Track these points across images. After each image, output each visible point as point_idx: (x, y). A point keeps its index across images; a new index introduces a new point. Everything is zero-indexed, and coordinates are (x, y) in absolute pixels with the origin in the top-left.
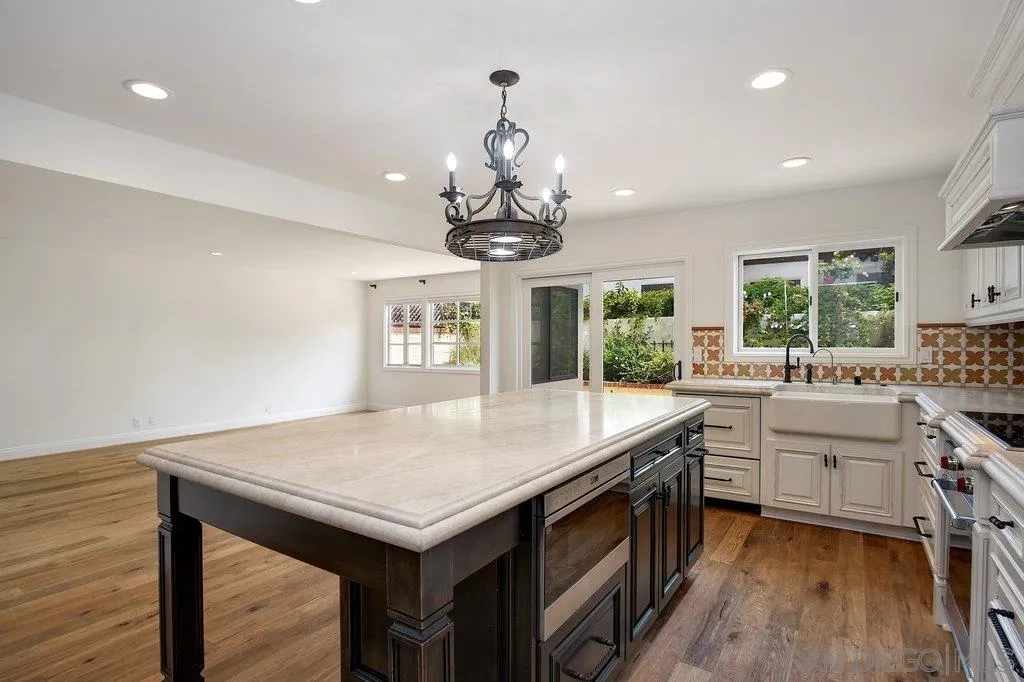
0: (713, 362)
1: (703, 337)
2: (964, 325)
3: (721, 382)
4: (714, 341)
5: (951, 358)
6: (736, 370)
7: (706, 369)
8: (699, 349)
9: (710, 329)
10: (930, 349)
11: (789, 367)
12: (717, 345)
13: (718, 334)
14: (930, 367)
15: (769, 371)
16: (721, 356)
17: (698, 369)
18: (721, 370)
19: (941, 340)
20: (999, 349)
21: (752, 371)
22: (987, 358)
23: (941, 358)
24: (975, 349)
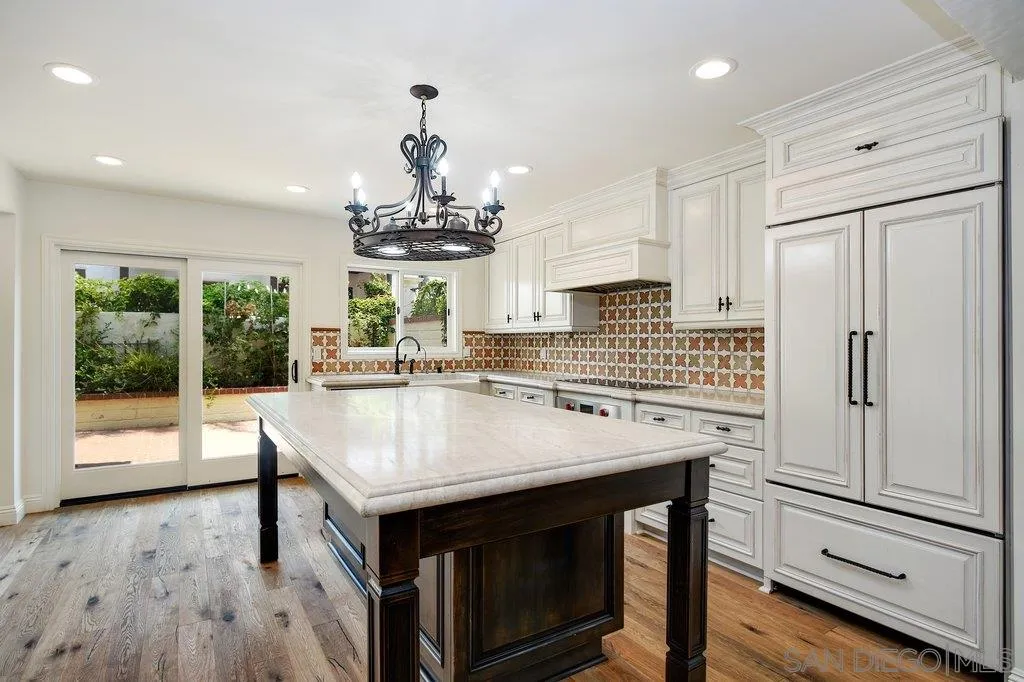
0: (332, 360)
1: (322, 338)
2: (484, 333)
3: (338, 378)
4: (332, 341)
5: (479, 353)
6: (351, 367)
7: (325, 367)
8: (318, 348)
9: (329, 330)
10: (469, 347)
11: (398, 362)
12: (335, 345)
13: (335, 335)
14: (469, 359)
16: (338, 354)
17: (317, 368)
18: (338, 367)
19: (474, 342)
20: (498, 348)
21: (363, 366)
22: (493, 353)
23: (474, 353)
24: (488, 347)
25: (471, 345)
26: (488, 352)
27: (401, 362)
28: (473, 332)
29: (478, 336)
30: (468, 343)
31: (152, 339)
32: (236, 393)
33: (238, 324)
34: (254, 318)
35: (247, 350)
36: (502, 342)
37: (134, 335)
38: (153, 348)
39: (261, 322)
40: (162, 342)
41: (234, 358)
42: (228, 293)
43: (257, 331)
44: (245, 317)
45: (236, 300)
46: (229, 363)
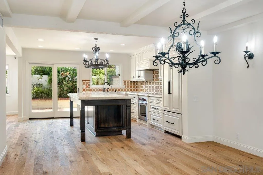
0: (87, 88)
1: (85, 82)
2: (129, 81)
4: (87, 83)
5: (128, 87)
6: (92, 90)
7: (86, 90)
8: (84, 85)
9: (87, 81)
10: (125, 85)
12: (88, 84)
14: (125, 88)
15: (99, 90)
16: (89, 87)
17: (84, 90)
18: (89, 90)
19: (127, 84)
20: (134, 85)
21: (96, 90)
22: (132, 87)
23: (126, 87)
24: (131, 85)
25: (126, 84)
26: (131, 87)
27: (105, 89)
28: (126, 81)
29: (128, 82)
30: (125, 84)
31: (40, 83)
32: (64, 99)
33: (64, 78)
34: (69, 76)
35: (67, 87)
36: (135, 84)
37: (36, 82)
38: (41, 86)
39: (71, 78)
40: (43, 84)
41: (64, 89)
42: (62, 69)
43: (70, 80)
44: (66, 76)
45: (64, 71)
46: (62, 91)
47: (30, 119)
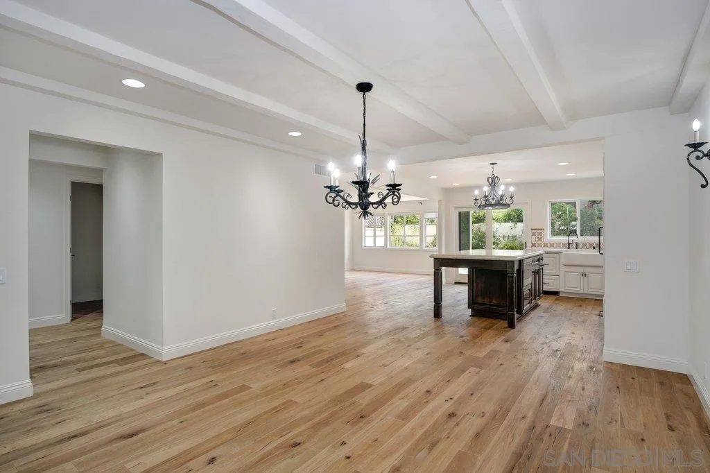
0: (540, 242)
1: (535, 232)
6: (549, 245)
7: (537, 245)
8: (534, 237)
9: (539, 229)
11: (569, 244)
12: (541, 235)
13: (541, 231)
15: (562, 245)
16: (543, 240)
17: (533, 245)
18: (543, 245)
21: (554, 245)
27: (571, 243)
47: (456, 283)
